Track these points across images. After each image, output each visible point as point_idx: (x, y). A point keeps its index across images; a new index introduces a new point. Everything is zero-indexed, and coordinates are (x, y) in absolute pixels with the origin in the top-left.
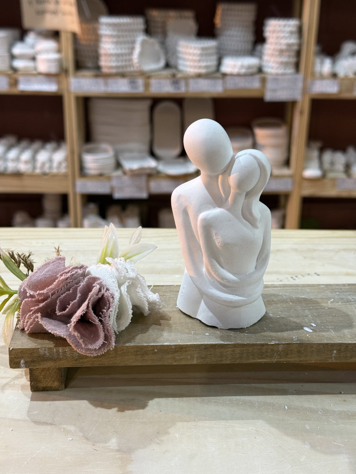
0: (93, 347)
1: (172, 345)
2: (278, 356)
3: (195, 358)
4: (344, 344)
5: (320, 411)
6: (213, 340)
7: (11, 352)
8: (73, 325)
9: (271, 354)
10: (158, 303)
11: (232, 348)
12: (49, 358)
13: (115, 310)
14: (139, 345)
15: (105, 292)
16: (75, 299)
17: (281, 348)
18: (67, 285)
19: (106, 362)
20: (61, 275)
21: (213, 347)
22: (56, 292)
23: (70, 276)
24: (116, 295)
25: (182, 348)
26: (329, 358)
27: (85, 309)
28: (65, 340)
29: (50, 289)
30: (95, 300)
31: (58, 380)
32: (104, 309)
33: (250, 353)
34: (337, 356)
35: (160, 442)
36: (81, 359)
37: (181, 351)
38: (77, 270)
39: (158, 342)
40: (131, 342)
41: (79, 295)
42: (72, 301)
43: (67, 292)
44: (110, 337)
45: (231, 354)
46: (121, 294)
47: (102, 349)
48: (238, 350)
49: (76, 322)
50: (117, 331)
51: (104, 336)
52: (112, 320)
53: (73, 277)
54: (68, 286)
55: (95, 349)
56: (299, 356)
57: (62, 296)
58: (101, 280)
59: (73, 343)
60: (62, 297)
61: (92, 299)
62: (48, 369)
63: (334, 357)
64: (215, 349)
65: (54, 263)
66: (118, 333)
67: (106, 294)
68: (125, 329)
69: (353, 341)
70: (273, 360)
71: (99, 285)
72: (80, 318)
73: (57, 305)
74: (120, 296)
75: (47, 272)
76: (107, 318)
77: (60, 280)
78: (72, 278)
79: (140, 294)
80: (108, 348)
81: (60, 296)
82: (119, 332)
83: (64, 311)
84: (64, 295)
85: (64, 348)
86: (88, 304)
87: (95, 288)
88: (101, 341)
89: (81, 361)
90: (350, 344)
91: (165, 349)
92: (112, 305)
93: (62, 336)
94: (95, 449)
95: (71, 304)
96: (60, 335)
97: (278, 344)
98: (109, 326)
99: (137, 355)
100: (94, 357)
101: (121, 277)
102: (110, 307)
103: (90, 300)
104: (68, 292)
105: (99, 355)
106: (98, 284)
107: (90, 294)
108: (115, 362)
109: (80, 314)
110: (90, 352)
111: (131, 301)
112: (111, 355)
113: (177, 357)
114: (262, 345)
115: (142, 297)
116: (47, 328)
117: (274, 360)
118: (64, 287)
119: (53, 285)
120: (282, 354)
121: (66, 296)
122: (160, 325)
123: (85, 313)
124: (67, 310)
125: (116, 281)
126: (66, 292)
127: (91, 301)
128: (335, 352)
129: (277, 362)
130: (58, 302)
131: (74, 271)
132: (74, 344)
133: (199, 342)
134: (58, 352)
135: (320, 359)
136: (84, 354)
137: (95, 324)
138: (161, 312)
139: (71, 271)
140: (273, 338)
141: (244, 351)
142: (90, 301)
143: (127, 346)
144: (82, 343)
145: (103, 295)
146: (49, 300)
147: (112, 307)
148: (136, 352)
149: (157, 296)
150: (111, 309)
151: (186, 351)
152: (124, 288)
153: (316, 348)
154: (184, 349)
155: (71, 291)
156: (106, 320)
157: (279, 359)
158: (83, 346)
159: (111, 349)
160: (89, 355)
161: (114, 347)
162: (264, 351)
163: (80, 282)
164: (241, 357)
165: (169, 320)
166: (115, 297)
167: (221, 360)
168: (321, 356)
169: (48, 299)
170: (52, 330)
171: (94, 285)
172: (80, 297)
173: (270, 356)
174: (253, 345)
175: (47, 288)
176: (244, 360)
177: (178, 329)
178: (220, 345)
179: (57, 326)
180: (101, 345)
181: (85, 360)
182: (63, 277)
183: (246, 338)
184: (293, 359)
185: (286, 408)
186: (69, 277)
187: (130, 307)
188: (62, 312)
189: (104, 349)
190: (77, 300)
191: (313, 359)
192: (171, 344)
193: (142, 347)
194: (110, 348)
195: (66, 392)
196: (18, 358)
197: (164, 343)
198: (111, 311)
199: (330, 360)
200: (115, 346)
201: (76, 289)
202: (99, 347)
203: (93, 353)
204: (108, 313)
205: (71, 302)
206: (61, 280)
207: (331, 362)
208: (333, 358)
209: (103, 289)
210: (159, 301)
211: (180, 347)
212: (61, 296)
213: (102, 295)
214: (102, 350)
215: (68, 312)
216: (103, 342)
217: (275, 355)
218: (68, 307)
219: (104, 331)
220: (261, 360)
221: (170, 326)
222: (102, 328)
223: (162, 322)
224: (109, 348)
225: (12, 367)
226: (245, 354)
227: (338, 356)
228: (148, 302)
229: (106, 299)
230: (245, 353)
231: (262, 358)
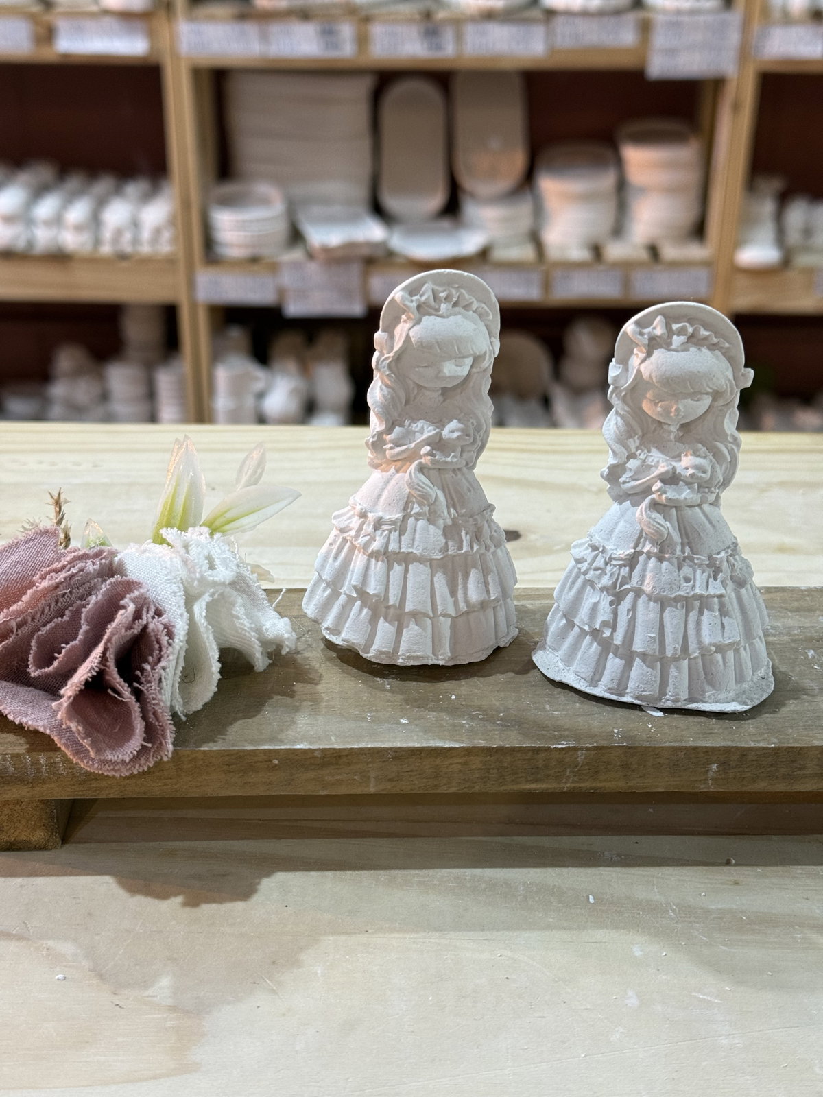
0: (118, 757)
1: (315, 750)
2: (575, 776)
3: (372, 780)
4: (737, 748)
5: (674, 911)
6: (415, 738)
8: (65, 705)
9: (559, 772)
10: (287, 643)
11: (462, 757)
12: (16, 778)
13: (177, 663)
14: (234, 750)
15: (150, 620)
16: (74, 639)
17: (583, 757)
18: (57, 602)
19: (156, 788)
20: (43, 578)
21: (414, 755)
22: (30, 619)
23: (65, 579)
24: (178, 627)
25: (340, 756)
26: (700, 781)
27: (96, 664)
28: (49, 738)
29: (14, 612)
30: (125, 641)
31: (44, 825)
32: (147, 661)
33: (508, 768)
34: (720, 777)
35: (275, 988)
36: (93, 780)
37: (337, 764)
38: (84, 564)
39: (281, 742)
40: (215, 742)
41: (84, 627)
42: (67, 644)
43: (55, 620)
44: (163, 730)
45: (460, 771)
46: (192, 623)
47: (141, 758)
48: (476, 762)
49: (72, 698)
50: (182, 713)
51: (143, 729)
52: (170, 686)
53: (72, 582)
54: (59, 605)
55: (123, 760)
56: (625, 776)
57: (44, 630)
58: (142, 590)
59: (67, 747)
60: (44, 632)
61: (115, 638)
62: (19, 803)
63: (712, 779)
64: (421, 759)
65: (31, 544)
66: (184, 719)
67: (151, 626)
68: (202, 707)
69: (759, 742)
70: (562, 785)
71: (135, 604)
72: (83, 687)
73: (32, 652)
74: (188, 629)
75: (13, 566)
76: (153, 684)
77: (38, 589)
78: (69, 584)
79: (242, 621)
80: (157, 758)
81: (39, 630)
82: (186, 715)
83: (49, 667)
84: (49, 627)
85: (52, 754)
86: (104, 653)
87: (121, 612)
88: (136, 742)
89: (94, 784)
90: (750, 749)
91: (297, 757)
92: (166, 653)
93: (41, 729)
94: (117, 1005)
95: (64, 651)
96: (37, 728)
97: (575, 749)
98: (158, 704)
99: (229, 772)
100: (126, 778)
101: (193, 580)
102: (162, 659)
103: (109, 640)
104: (60, 619)
105: (135, 772)
106: (133, 600)
107: (109, 626)
108: (176, 787)
109: (82, 678)
110: (112, 767)
111: (216, 641)
112: (165, 773)
113: (328, 778)
114: (536, 751)
115: (246, 628)
116: (5, 708)
117: (567, 786)
118: (50, 607)
119: (20, 603)
120: (584, 772)
121: (53, 629)
122: (292, 695)
123: (95, 674)
124: (56, 664)
125: (180, 592)
126: (54, 618)
127: (111, 644)
128: (715, 766)
129: (572, 791)
130: (33, 644)
131: (76, 567)
132: (70, 749)
133: (381, 742)
134: (36, 763)
135: (678, 782)
136: (97, 772)
137: (122, 701)
138: (299, 661)
139: (69, 566)
140: (563, 733)
141: (491, 765)
142: (109, 645)
143: (205, 752)
144: (89, 748)
145: (146, 627)
146: (11, 639)
147: (168, 656)
148: (227, 765)
149: (285, 624)
150: (163, 664)
151: (348, 763)
152: (200, 609)
153: (668, 759)
154: (344, 759)
155: (66, 618)
156: (150, 689)
157: (578, 782)
158: (92, 754)
159: (165, 759)
160: (111, 774)
161: (170, 755)
162: (541, 764)
163: (90, 594)
164: (485, 777)
165: (316, 684)
166: (176, 631)
167: (436, 786)
168: (679, 777)
169: (10, 637)
170: (17, 714)
171: (122, 602)
172: (86, 632)
173: (556, 777)
174: (513, 750)
175: (5, 610)
176: (493, 784)
177: (333, 707)
178: (432, 750)
179: (31, 704)
180: (135, 753)
181: (104, 784)
182: (45, 584)
183: (497, 732)
184: (612, 782)
185: (591, 900)
186: (61, 583)
187: (214, 654)
188: (43, 670)
189: (147, 760)
190: (79, 641)
191: (662, 784)
192: (311, 747)
193: (242, 754)
194: (162, 757)
195: (65, 854)
197: (295, 743)
198: (164, 668)
199: (702, 786)
200: (175, 752)
201: (79, 612)
202: (131, 756)
203: (119, 770)
204: (157, 673)
205: (63, 645)
206: (42, 590)
207: (705, 790)
208: (710, 782)
209: (147, 613)
210: (289, 638)
211: (335, 755)
212: (42, 629)
213: (141, 627)
214: (142, 761)
215: (57, 669)
216: (142, 745)
217: (568, 774)
218: (55, 659)
219: (144, 718)
220: (533, 786)
221: (315, 700)
222: (140, 710)
223: (298, 687)
224: (159, 757)
226: (495, 771)
227: (723, 776)
228: (260, 642)
229: (153, 639)
230: (493, 769)
231: (536, 781)
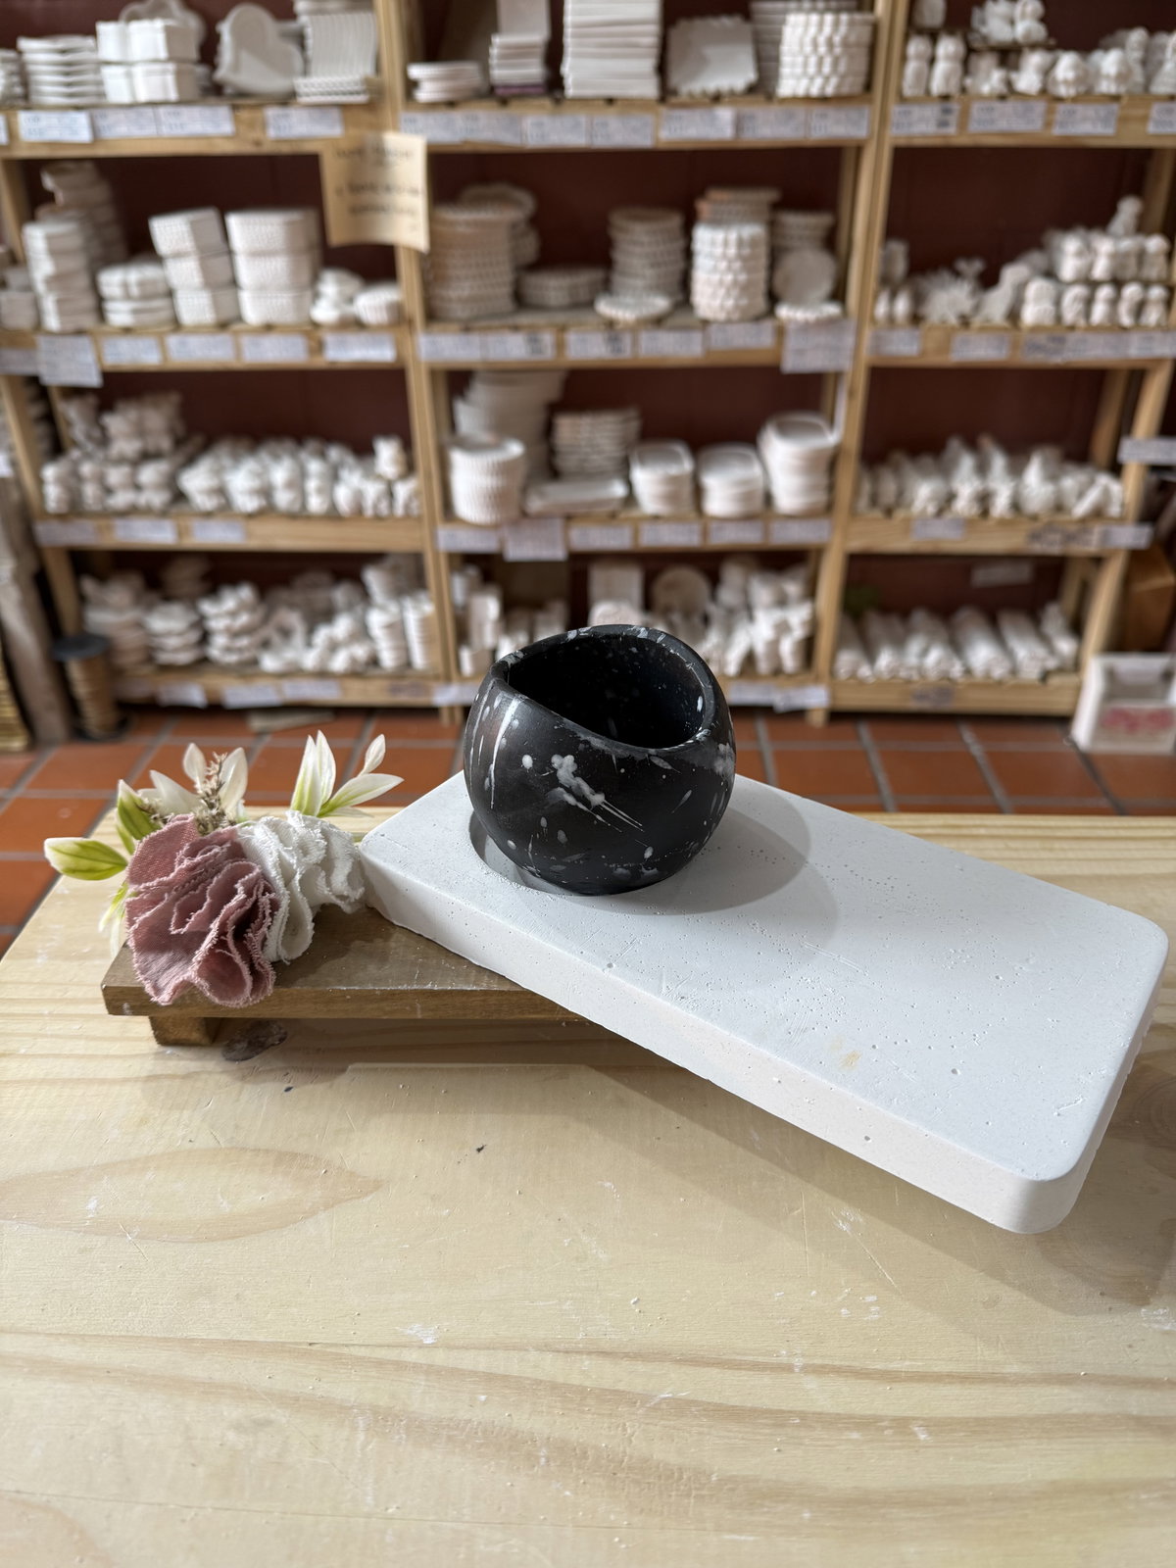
3: (418, 1010)
7: (107, 991)
13: (281, 927)
15: (261, 896)
16: (201, 908)
24: (281, 901)
25: (395, 995)
30: (240, 913)
37: (393, 1000)
41: (208, 900)
44: (267, 974)
46: (292, 896)
50: (284, 960)
51: (252, 978)
57: (182, 900)
58: (256, 871)
67: (260, 902)
68: (301, 955)
71: (247, 886)
73: (174, 916)
74: (290, 902)
76: (256, 944)
80: (263, 996)
82: (285, 963)
84: (185, 897)
86: (223, 923)
91: (363, 994)
95: (193, 919)
98: (260, 958)
99: (317, 1003)
104: (192, 892)
106: (244, 884)
108: (280, 1011)
112: (268, 1005)
124: (187, 926)
130: (175, 909)
145: (257, 901)
148: (314, 998)
151: (402, 999)
166: (280, 904)
167: (465, 1015)
187: (308, 916)
190: (206, 909)
196: (117, 1000)
198: (267, 931)
201: (205, 889)
209: (258, 890)
211: (391, 993)
213: (252, 904)
219: (252, 972)
225: (110, 1013)
229: (262, 912)
